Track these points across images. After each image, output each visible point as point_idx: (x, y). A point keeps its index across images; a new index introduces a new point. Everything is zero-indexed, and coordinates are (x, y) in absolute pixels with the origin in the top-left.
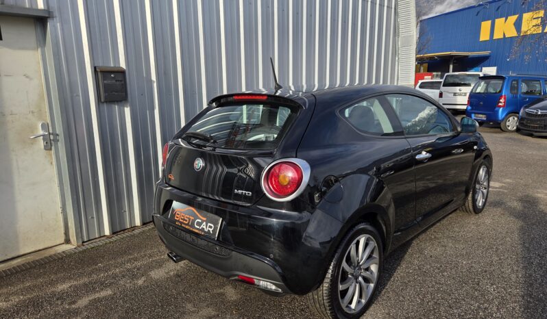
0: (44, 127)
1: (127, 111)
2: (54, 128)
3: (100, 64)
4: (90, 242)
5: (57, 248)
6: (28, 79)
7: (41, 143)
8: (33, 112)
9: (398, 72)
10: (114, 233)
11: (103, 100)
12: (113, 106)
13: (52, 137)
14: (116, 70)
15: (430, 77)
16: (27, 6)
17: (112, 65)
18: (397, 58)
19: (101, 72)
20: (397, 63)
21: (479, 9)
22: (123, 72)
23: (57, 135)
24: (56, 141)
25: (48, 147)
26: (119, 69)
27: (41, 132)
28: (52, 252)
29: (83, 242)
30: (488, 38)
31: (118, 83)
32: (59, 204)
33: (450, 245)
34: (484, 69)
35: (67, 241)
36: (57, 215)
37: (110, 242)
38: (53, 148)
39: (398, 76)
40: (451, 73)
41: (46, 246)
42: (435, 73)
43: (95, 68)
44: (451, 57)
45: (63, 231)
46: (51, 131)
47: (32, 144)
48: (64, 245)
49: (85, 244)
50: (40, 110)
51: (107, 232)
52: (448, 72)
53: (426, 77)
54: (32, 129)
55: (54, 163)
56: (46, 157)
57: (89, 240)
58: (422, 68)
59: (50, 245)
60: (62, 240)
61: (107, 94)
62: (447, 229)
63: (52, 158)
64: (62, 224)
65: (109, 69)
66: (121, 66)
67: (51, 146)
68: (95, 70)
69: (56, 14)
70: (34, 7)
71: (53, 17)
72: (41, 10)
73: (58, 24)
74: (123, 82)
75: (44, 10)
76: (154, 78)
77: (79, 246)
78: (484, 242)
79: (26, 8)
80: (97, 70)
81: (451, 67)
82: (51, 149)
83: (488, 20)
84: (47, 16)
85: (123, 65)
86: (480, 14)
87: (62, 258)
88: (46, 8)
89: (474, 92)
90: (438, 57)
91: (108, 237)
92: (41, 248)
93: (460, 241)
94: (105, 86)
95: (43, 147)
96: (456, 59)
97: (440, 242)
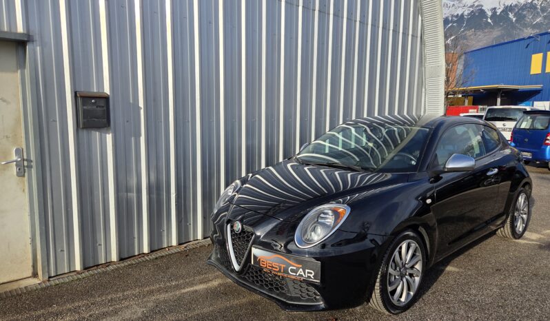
0: (18, 152)
1: (109, 138)
2: (28, 154)
3: (82, 89)
4: (58, 277)
5: (22, 282)
6: (5, 103)
7: (14, 170)
8: (7, 137)
9: (425, 104)
10: (86, 268)
11: (81, 127)
12: (93, 132)
13: (26, 163)
14: (98, 95)
15: (476, 110)
16: (6, 29)
17: (95, 91)
18: (423, 90)
19: (81, 97)
20: (423, 94)
21: (528, 41)
22: (106, 98)
23: (32, 161)
24: (30, 167)
25: (21, 174)
26: (103, 95)
27: (14, 158)
28: (15, 286)
29: (50, 277)
30: (539, 71)
31: (99, 109)
32: (29, 235)
33: (462, 312)
34: (535, 103)
35: (35, 275)
36: (26, 246)
37: (79, 279)
38: (26, 174)
39: (425, 108)
40: (499, 107)
41: (12, 279)
42: (480, 107)
43: (76, 93)
44: (499, 90)
45: (31, 263)
46: (25, 157)
47: (4, 170)
48: (30, 279)
49: (51, 279)
50: (16, 135)
51: (78, 267)
52: (496, 105)
53: (470, 110)
54: (6, 154)
55: (27, 190)
56: (18, 184)
57: (57, 275)
58: (467, 101)
59: (16, 279)
60: (29, 273)
61: (85, 120)
62: (462, 291)
63: (24, 185)
64: (30, 256)
65: (90, 95)
66: (105, 91)
67: (24, 172)
68: (75, 95)
69: (37, 37)
70: (13, 31)
71: (33, 41)
72: (20, 34)
73: (38, 48)
74: (105, 108)
75: (23, 34)
76: (141, 104)
77: (44, 282)
78: (505, 312)
79: (5, 32)
80: (78, 95)
81: (499, 100)
82: (24, 176)
83: (540, 52)
84: (26, 39)
85: (107, 90)
86: (531, 46)
87: (21, 295)
88: (25, 32)
89: (518, 127)
90: (484, 89)
91: (78, 273)
92: (5, 281)
93: (476, 308)
94: (84, 111)
95: (15, 173)
96: (503, 92)
97: (449, 308)
